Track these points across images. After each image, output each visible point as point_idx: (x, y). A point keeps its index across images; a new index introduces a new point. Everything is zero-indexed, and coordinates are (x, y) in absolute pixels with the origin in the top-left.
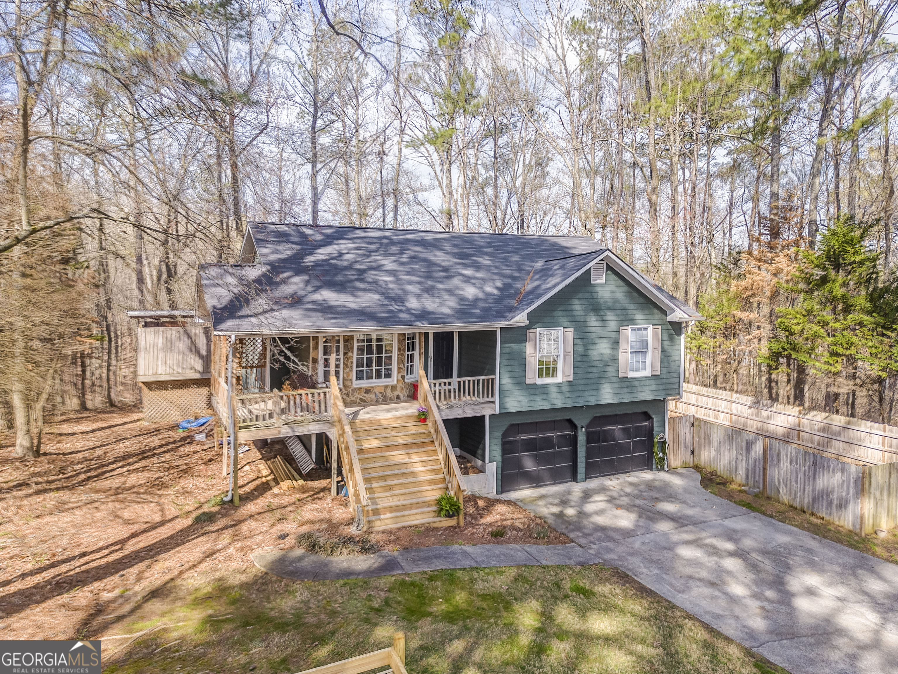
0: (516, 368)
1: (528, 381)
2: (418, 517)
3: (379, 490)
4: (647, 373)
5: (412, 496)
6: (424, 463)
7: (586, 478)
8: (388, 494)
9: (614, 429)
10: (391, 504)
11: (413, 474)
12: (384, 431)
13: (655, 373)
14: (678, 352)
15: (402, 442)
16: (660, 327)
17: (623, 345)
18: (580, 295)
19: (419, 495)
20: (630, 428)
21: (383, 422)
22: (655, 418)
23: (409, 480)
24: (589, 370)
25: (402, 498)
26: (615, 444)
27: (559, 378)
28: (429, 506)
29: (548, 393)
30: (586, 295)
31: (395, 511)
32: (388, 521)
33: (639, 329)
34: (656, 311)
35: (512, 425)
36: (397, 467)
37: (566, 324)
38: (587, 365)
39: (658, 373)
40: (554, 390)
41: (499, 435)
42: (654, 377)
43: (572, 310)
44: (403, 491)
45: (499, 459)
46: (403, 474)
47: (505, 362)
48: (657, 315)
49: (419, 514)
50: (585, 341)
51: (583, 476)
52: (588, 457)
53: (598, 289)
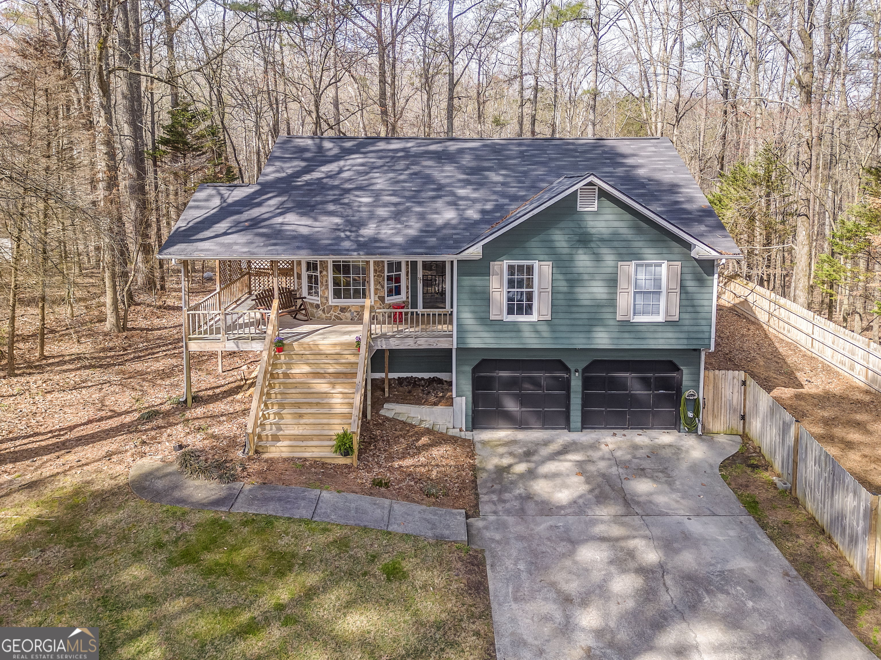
0: (478, 302)
1: (492, 317)
2: (314, 449)
3: (289, 416)
4: (660, 318)
5: (319, 427)
6: (345, 395)
7: (583, 428)
8: (296, 421)
9: (626, 378)
10: (296, 432)
11: (330, 406)
12: (319, 357)
13: (670, 319)
14: (707, 296)
15: (331, 370)
16: (679, 263)
17: (622, 284)
18: (562, 225)
19: (326, 427)
20: (650, 378)
21: (321, 347)
22: (685, 370)
23: (322, 411)
24: (575, 309)
25: (307, 427)
26: (627, 394)
27: (534, 318)
28: (331, 440)
29: (519, 331)
30: (571, 224)
31: (295, 440)
32: (283, 449)
33: (647, 265)
34: (674, 244)
35: (484, 361)
36: (315, 395)
37: (542, 257)
38: (571, 303)
39: (676, 318)
40: (526, 328)
41: (468, 369)
42: (668, 323)
43: (552, 241)
44: (312, 421)
45: (470, 394)
46: (317, 404)
47: (464, 296)
48: (677, 248)
49: (316, 447)
50: (569, 277)
51: (579, 425)
52: (584, 404)
53: (588, 218)
